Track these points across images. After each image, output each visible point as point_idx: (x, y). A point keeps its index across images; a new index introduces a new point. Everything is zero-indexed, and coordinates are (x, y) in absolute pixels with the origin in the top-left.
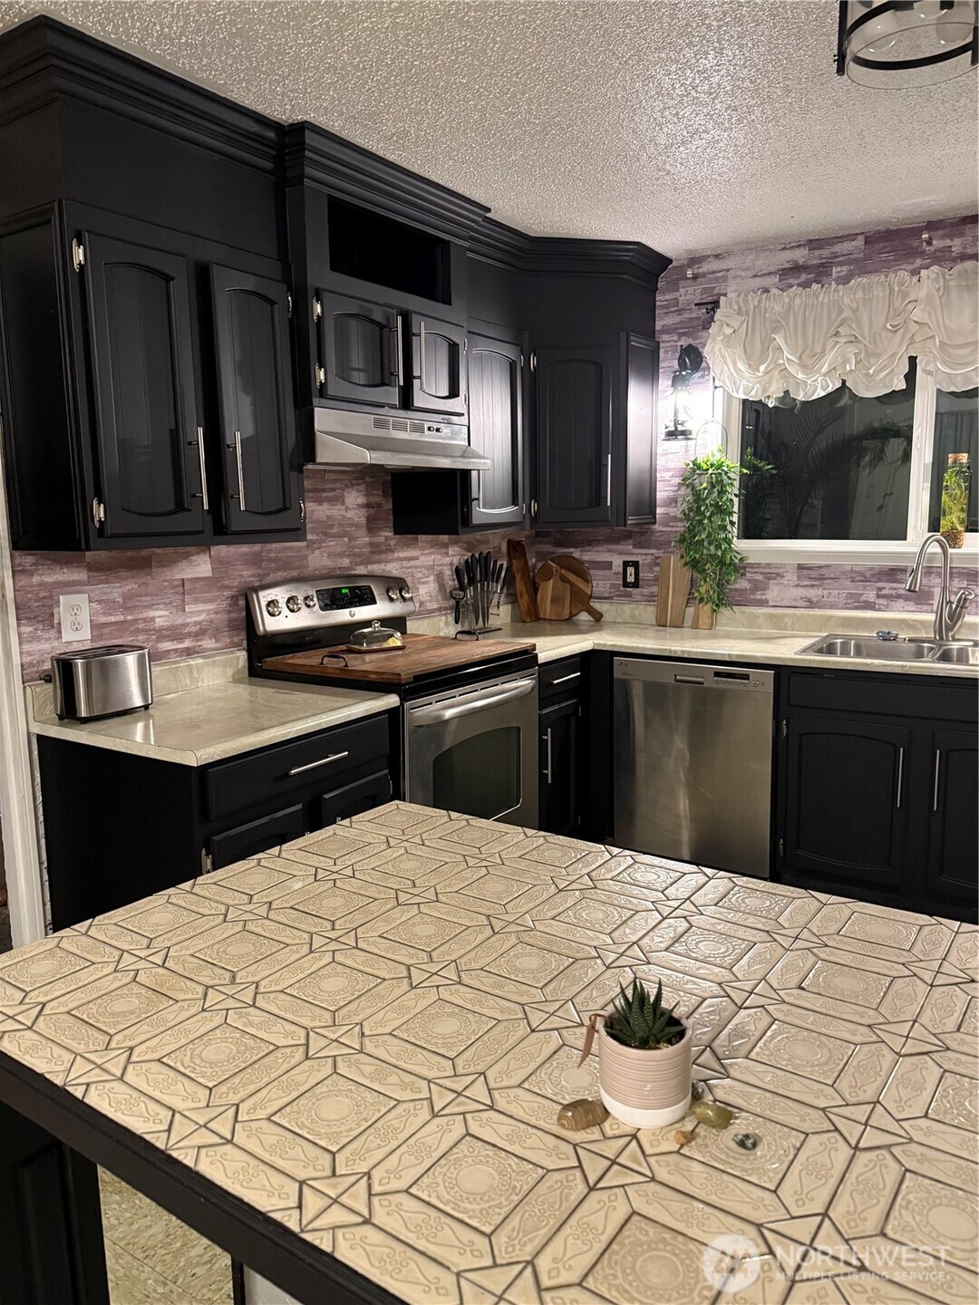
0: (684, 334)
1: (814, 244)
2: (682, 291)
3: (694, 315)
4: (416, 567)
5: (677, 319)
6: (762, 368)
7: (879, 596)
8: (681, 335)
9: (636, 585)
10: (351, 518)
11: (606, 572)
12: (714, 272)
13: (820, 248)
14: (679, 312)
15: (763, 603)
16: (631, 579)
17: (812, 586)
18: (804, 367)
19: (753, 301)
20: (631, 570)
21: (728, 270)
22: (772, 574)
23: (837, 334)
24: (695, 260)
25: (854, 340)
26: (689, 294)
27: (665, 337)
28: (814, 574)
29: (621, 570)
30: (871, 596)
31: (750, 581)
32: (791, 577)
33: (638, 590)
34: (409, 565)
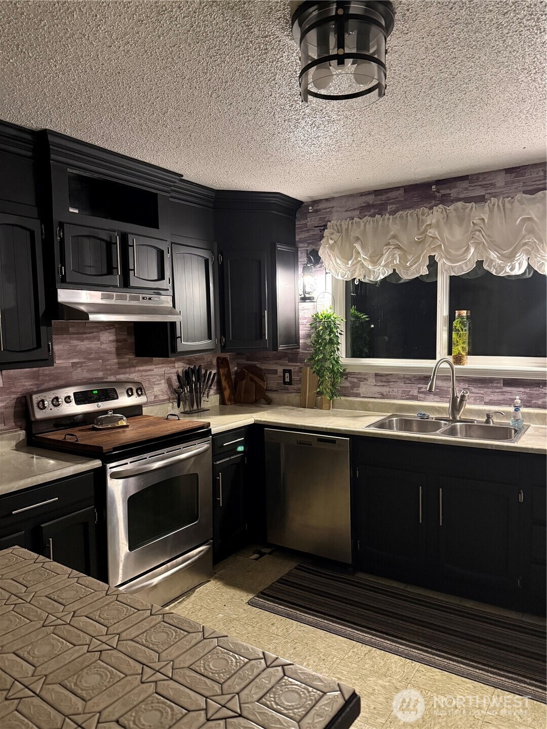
0: (311, 243)
1: (377, 192)
2: (309, 219)
3: (315, 233)
4: (151, 375)
5: (307, 235)
6: (350, 262)
7: (419, 392)
8: (309, 244)
9: (290, 383)
10: (105, 349)
11: (274, 376)
12: (325, 209)
13: (381, 195)
14: (308, 231)
15: (358, 395)
16: (287, 380)
17: (383, 386)
18: (375, 263)
19: (344, 224)
20: (287, 375)
21: (332, 208)
22: (361, 377)
23: (388, 244)
24: (315, 202)
25: (398, 247)
26: (312, 221)
27: (301, 245)
28: (384, 379)
29: (282, 375)
30: (415, 392)
31: (350, 382)
32: (372, 381)
33: (292, 386)
34: (146, 374)
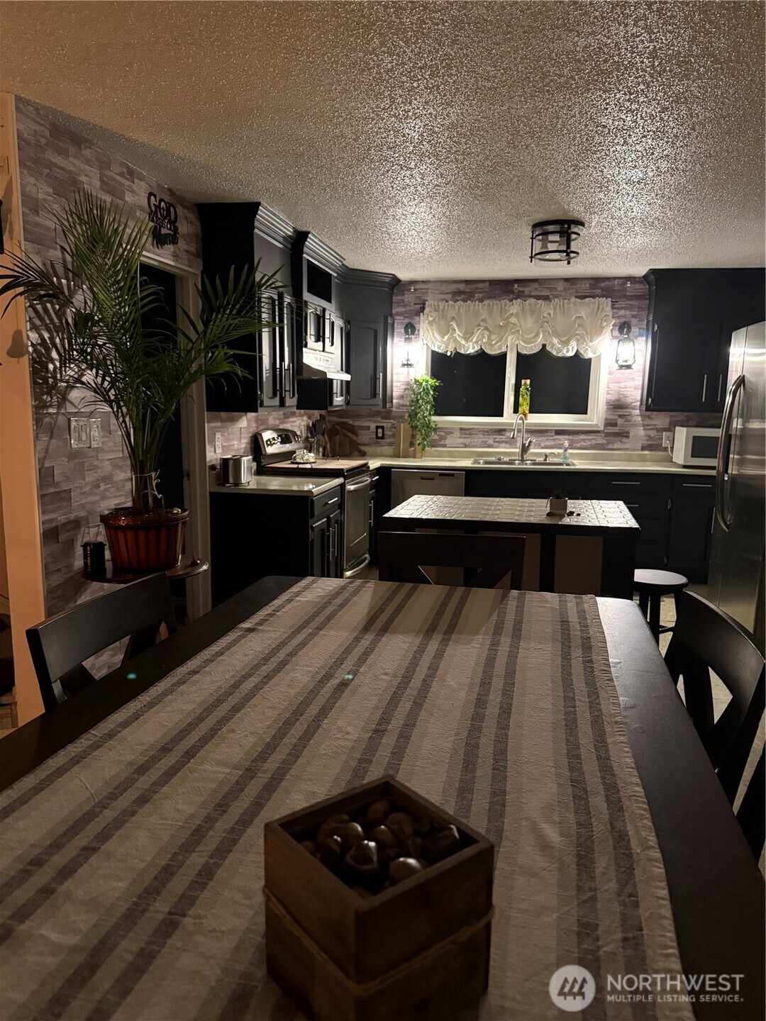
0: (407, 317)
1: (467, 282)
2: (406, 296)
3: (412, 308)
5: (403, 309)
6: (446, 337)
7: (494, 442)
8: (405, 317)
9: (383, 438)
11: (368, 431)
12: (422, 289)
13: (469, 284)
14: (405, 306)
15: (444, 446)
16: (380, 435)
17: (466, 438)
18: (466, 339)
19: (442, 305)
20: (380, 430)
21: (428, 289)
22: (448, 432)
23: (479, 325)
24: (412, 282)
25: (487, 329)
26: (409, 298)
27: (397, 317)
28: (467, 432)
29: (375, 430)
30: (491, 442)
31: (439, 435)
32: (457, 434)
33: (384, 440)
